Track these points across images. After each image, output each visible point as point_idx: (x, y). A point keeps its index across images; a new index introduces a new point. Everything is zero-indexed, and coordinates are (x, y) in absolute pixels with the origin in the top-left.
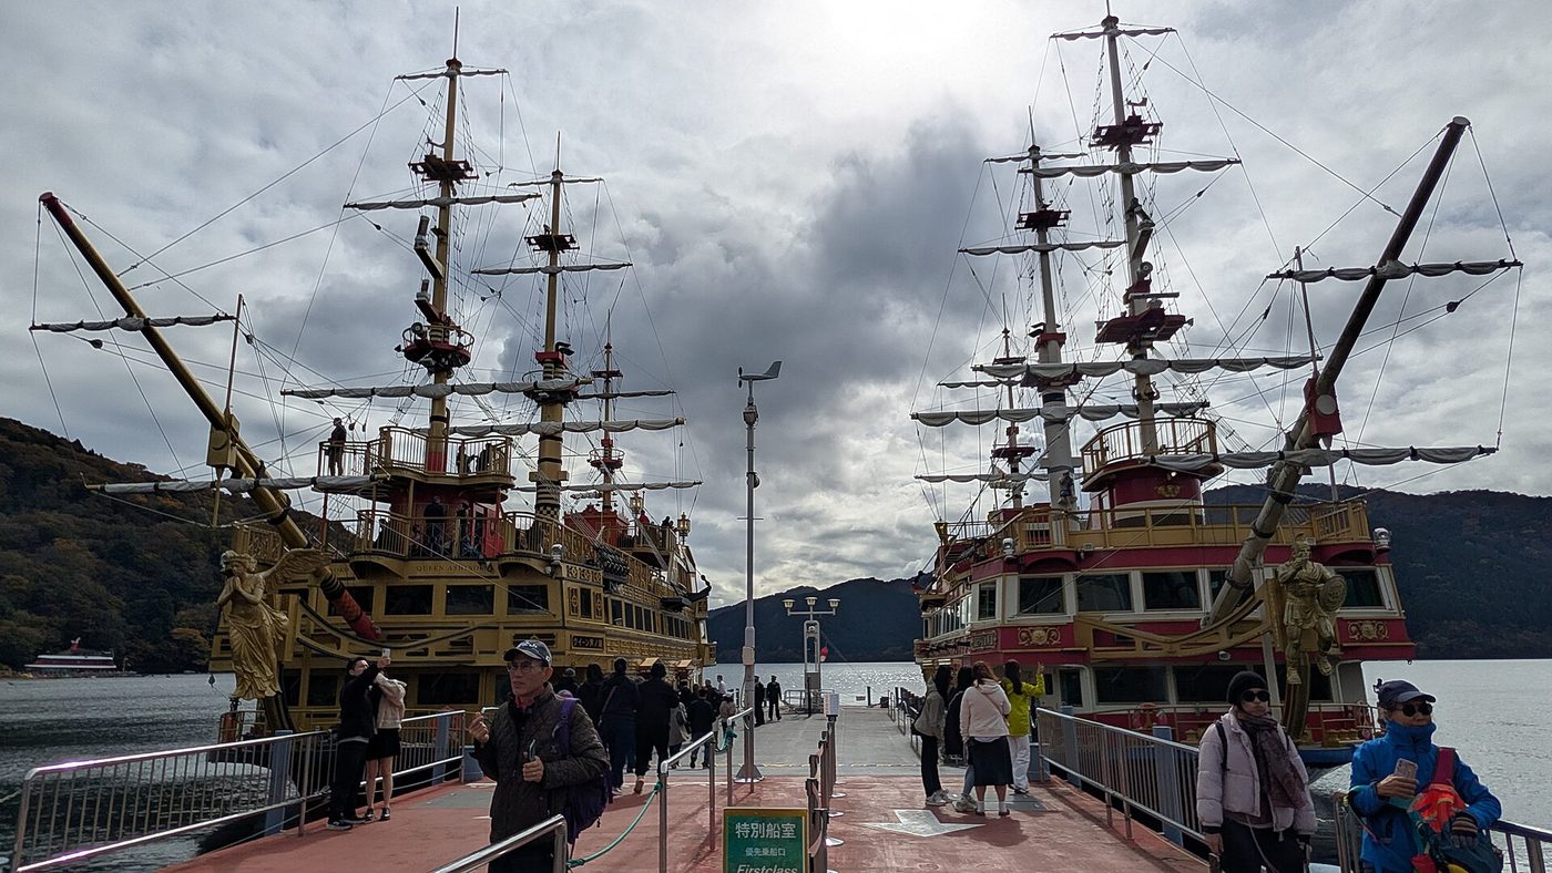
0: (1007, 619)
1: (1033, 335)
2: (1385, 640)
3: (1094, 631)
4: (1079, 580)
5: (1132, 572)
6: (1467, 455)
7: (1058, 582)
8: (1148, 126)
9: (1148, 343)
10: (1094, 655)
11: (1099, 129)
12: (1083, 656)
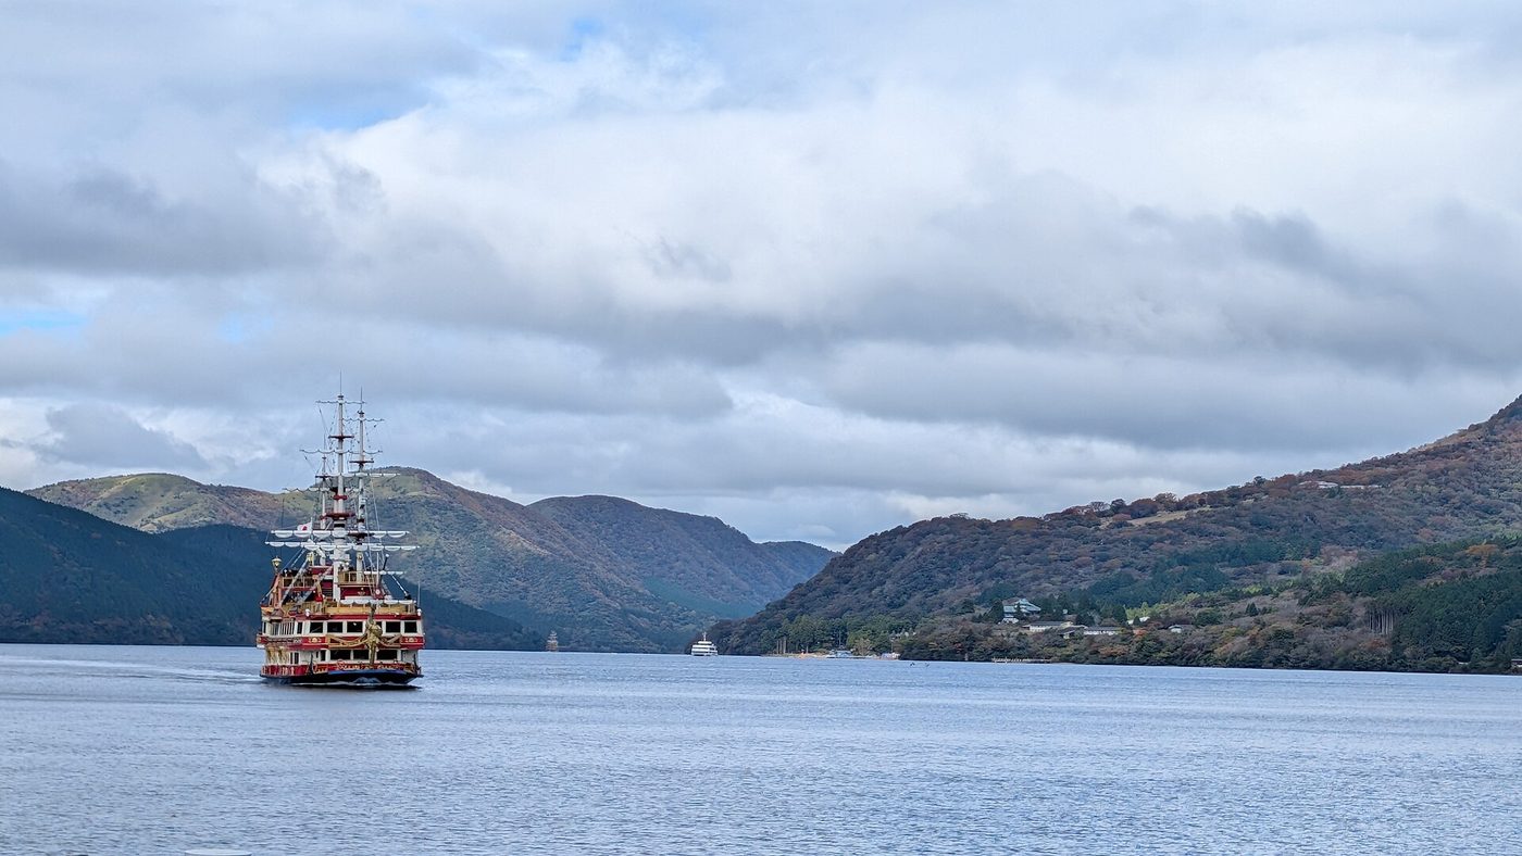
0: (306, 635)
2: (415, 643)
3: (331, 638)
4: (329, 624)
10: (330, 645)
12: (327, 647)
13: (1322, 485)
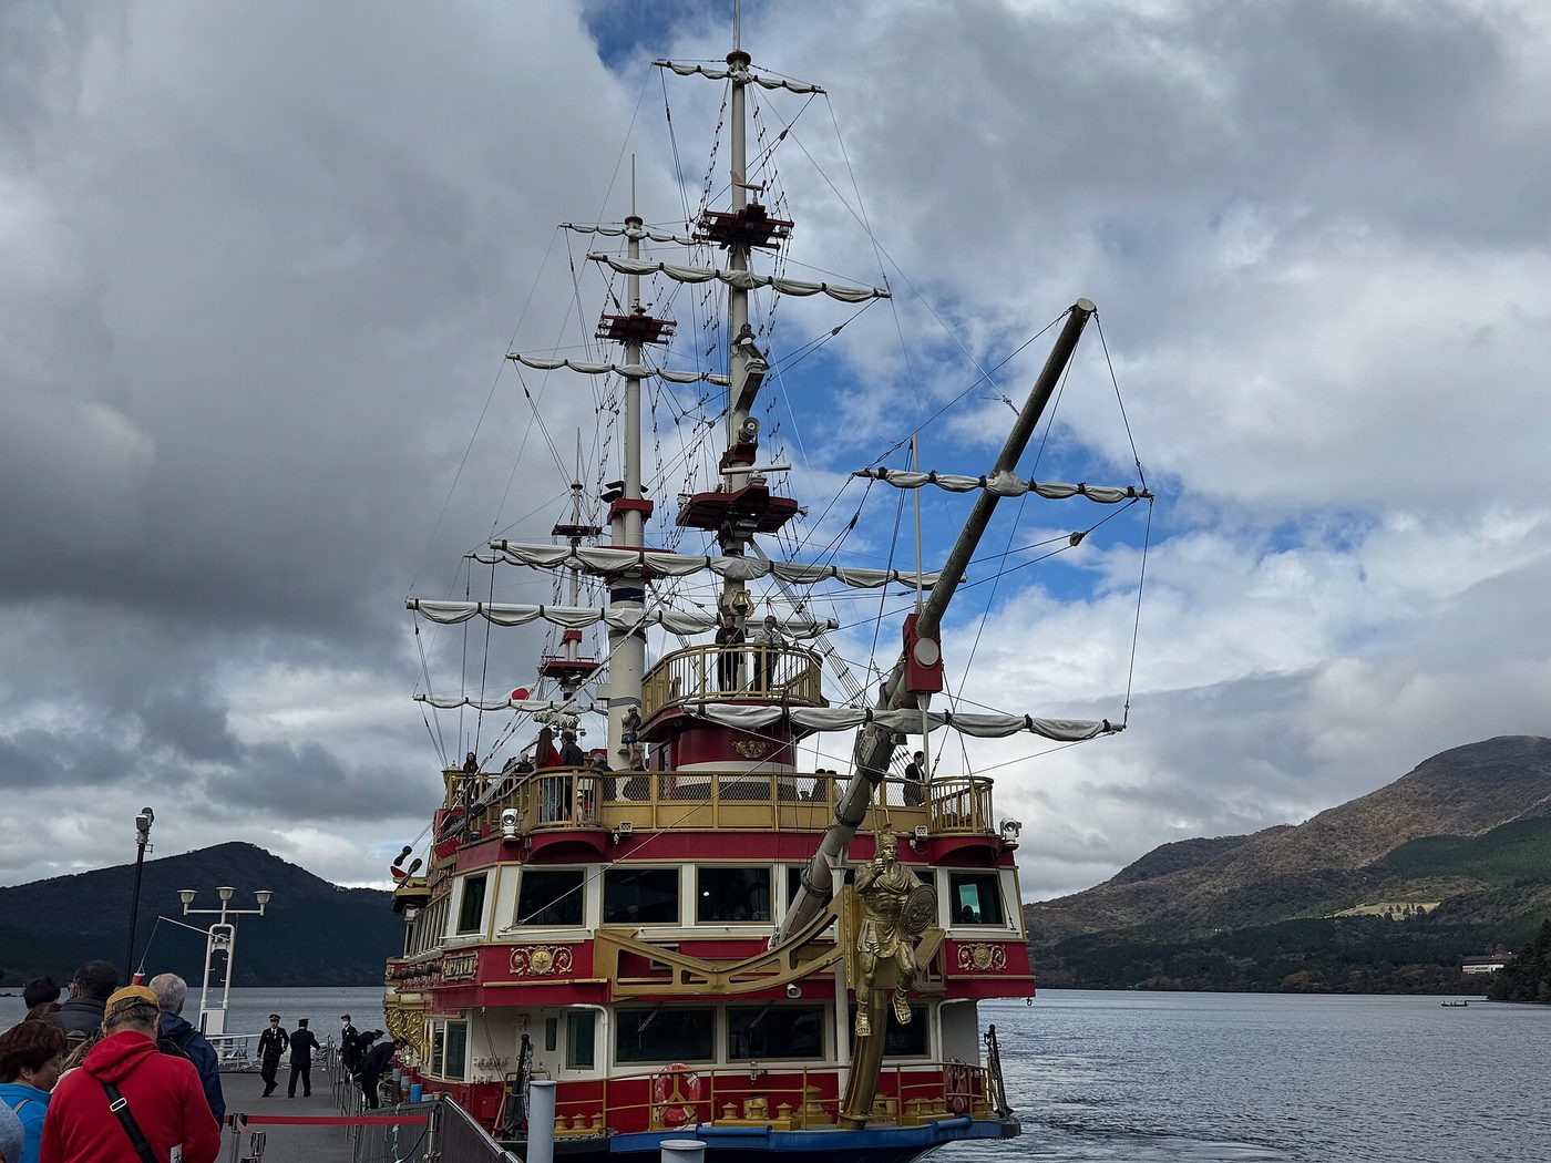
0: (497, 932)
1: (607, 498)
2: (1003, 971)
3: (621, 952)
4: (611, 878)
5: (684, 866)
6: (1089, 731)
7: (579, 877)
8: (774, 223)
9: (746, 534)
10: (616, 990)
11: (707, 214)
12: (599, 992)
13: (1043, 908)
